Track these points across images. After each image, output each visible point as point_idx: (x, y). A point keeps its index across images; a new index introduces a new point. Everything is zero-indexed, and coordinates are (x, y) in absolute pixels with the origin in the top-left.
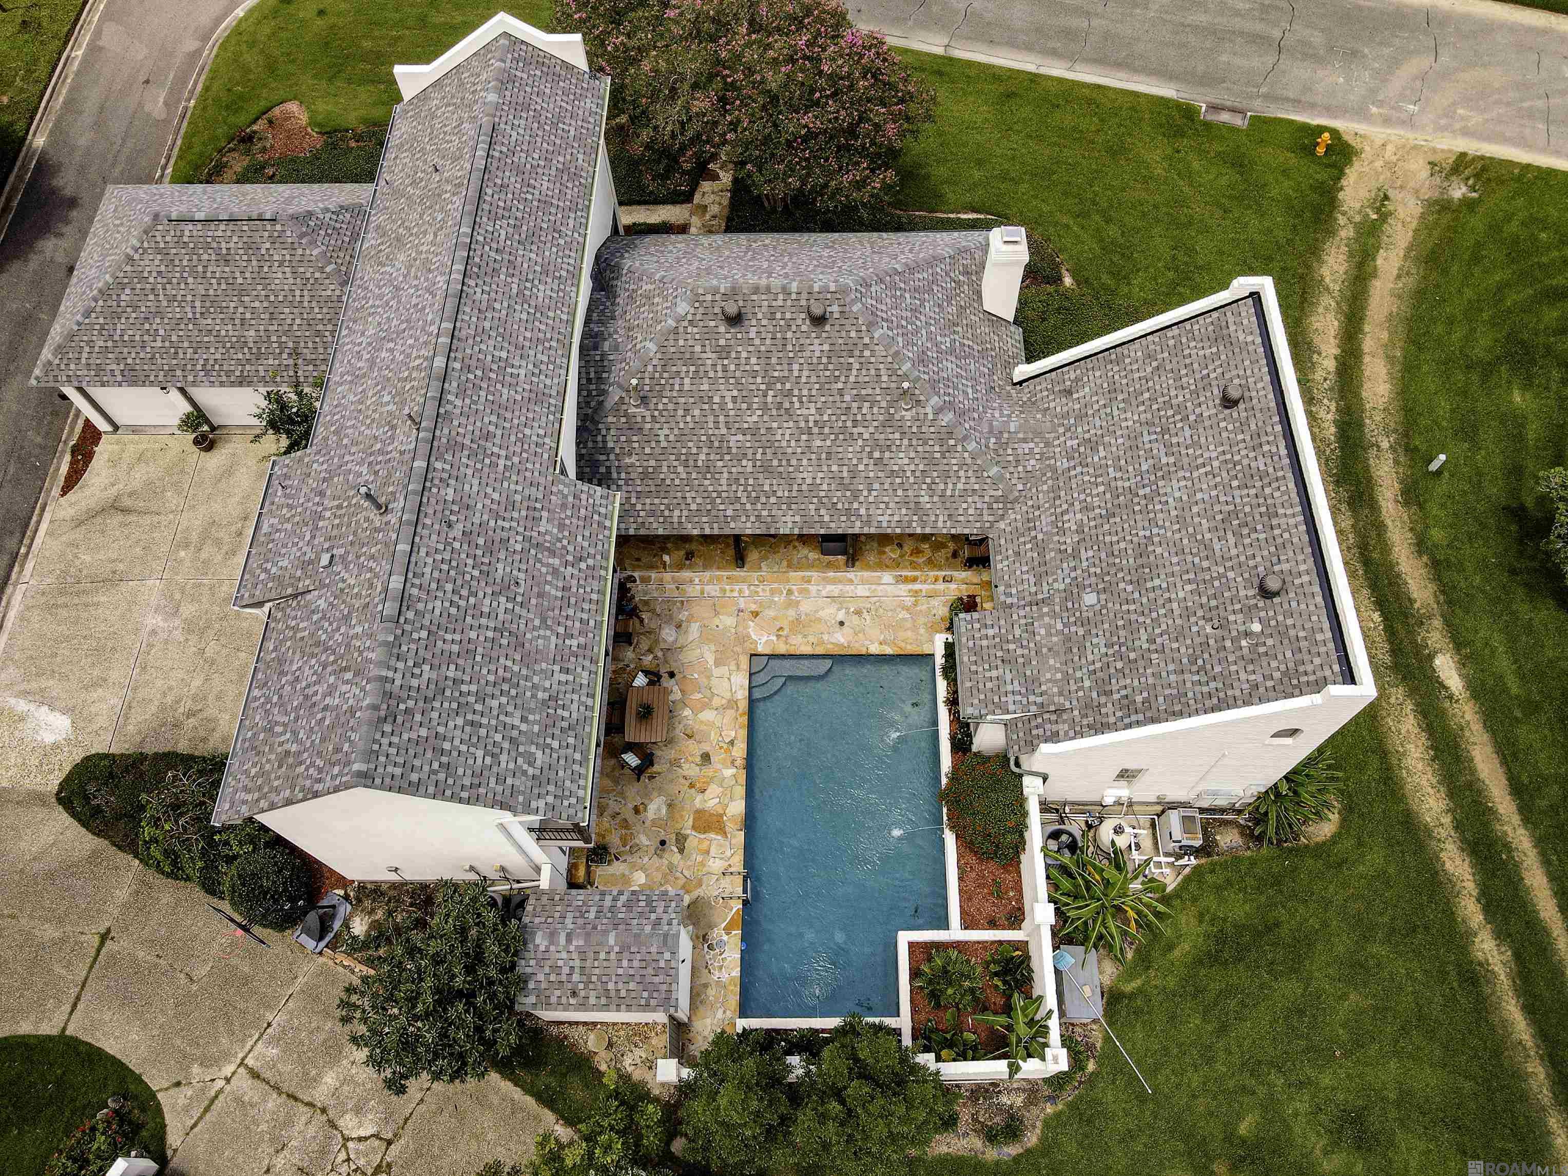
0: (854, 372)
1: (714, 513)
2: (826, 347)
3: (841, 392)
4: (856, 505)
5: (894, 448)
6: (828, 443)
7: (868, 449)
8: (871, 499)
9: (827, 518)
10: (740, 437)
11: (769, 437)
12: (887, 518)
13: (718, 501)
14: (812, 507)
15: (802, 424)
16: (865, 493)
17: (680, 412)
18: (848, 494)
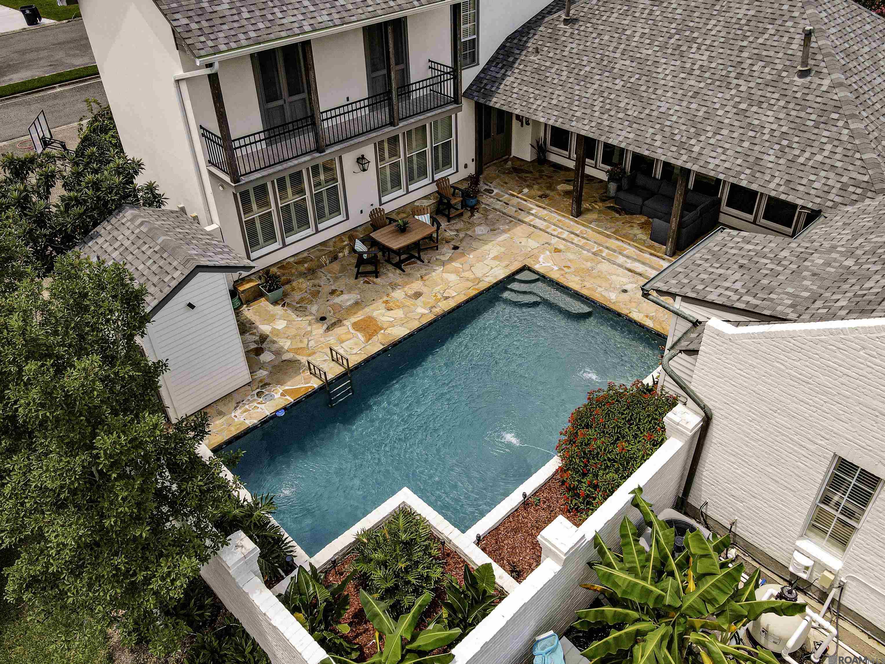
0: (766, 36)
1: (566, 111)
2: (752, 13)
3: (742, 49)
4: (693, 142)
5: (765, 105)
6: (702, 85)
7: (737, 99)
8: (712, 141)
9: (658, 144)
10: (628, 63)
11: (653, 69)
12: (717, 161)
13: (576, 103)
14: (651, 131)
15: (688, 65)
16: (710, 134)
17: (594, 35)
18: (693, 130)
